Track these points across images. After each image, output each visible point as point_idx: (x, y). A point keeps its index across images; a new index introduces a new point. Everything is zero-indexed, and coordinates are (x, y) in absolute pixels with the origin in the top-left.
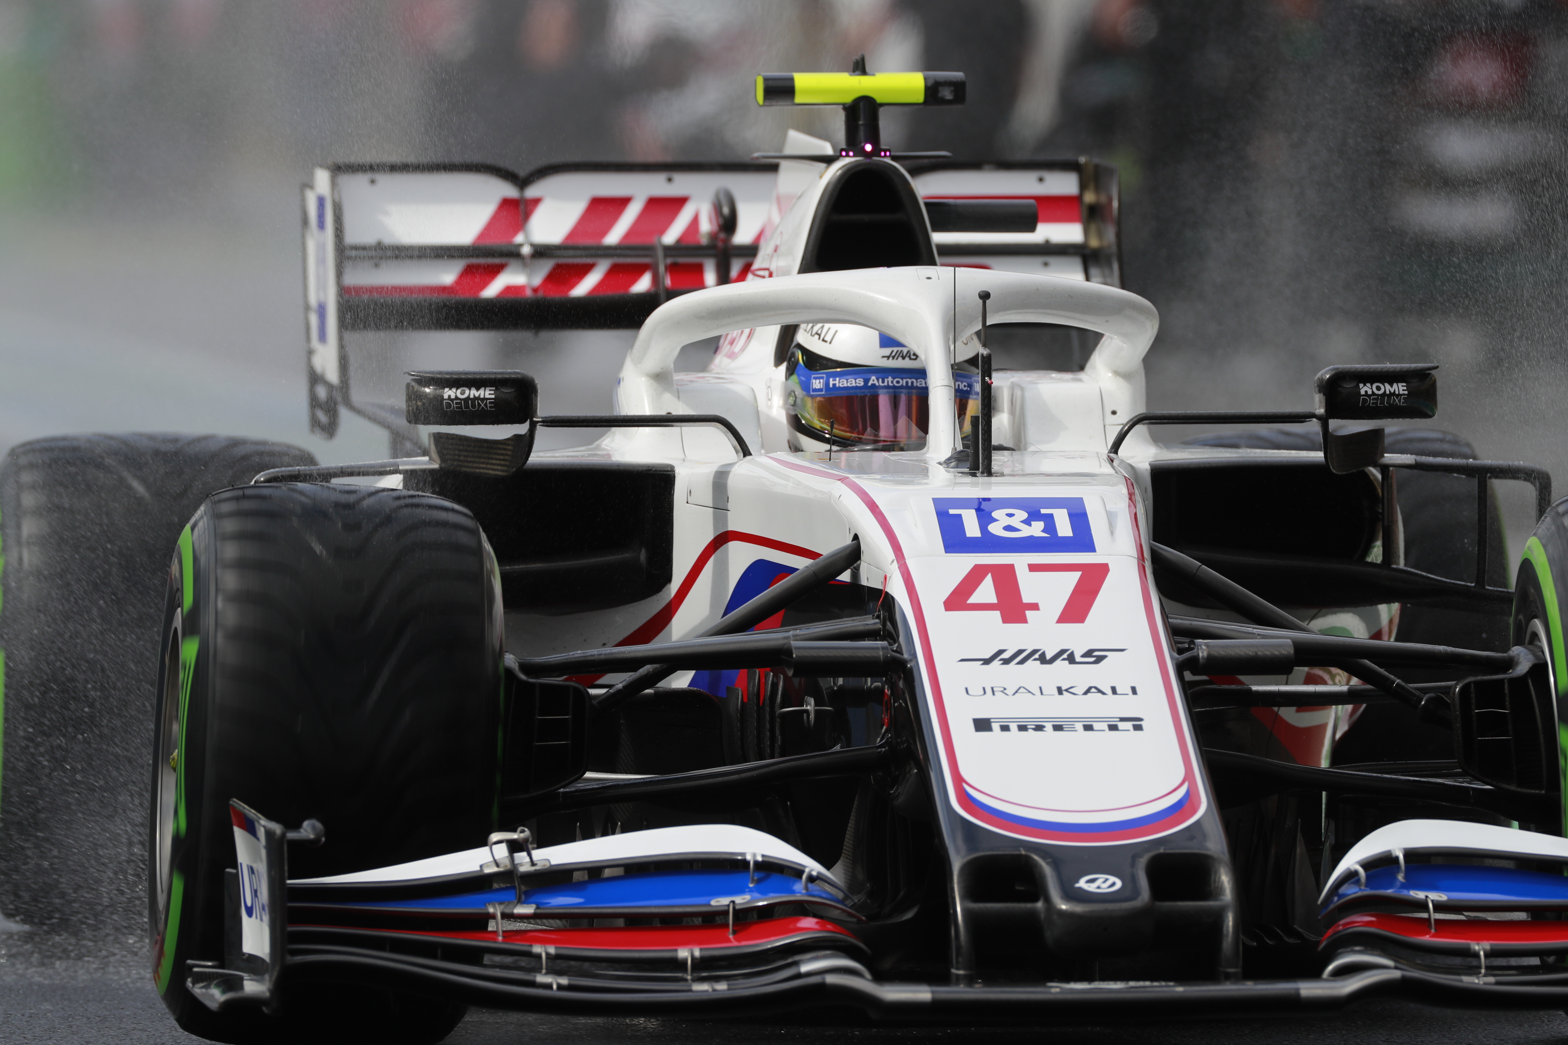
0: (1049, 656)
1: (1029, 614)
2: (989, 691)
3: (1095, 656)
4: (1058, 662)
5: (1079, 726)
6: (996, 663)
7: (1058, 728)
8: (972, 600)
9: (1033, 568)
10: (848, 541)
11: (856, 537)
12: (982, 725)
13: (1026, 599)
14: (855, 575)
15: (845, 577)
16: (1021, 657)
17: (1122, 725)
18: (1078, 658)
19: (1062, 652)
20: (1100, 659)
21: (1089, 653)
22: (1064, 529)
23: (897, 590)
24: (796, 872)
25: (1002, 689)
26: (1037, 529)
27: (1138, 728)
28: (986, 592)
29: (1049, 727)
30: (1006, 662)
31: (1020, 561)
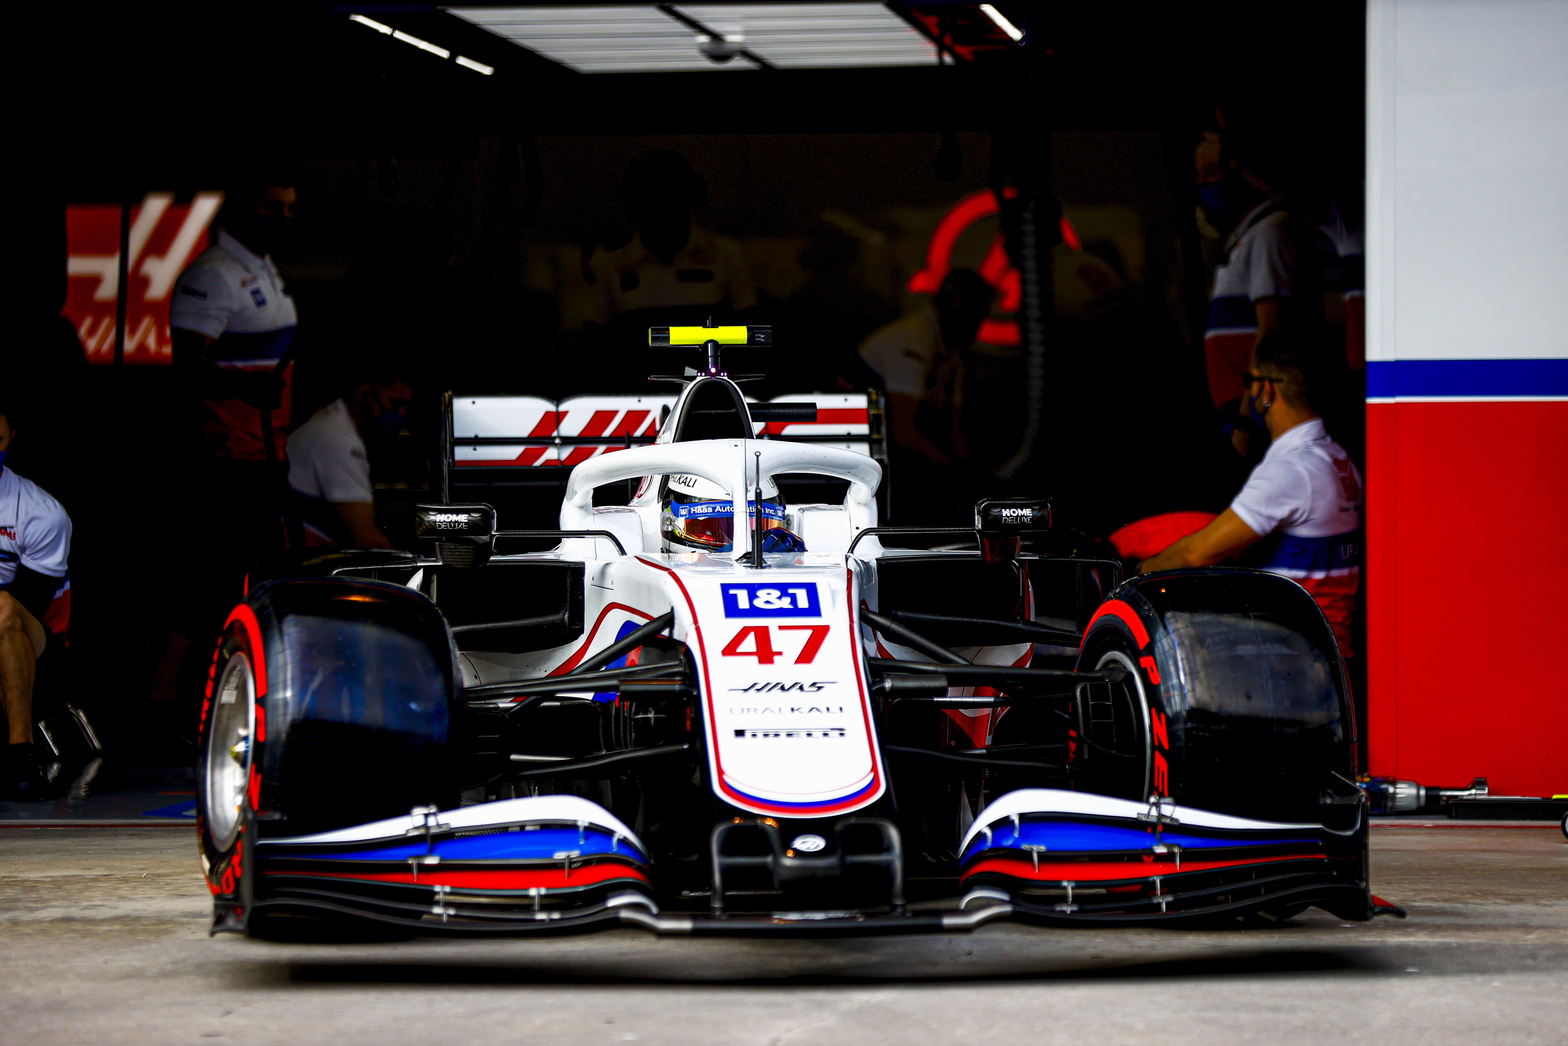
0: (786, 688)
1: (776, 658)
2: (746, 711)
3: (817, 686)
5: (804, 734)
6: (752, 691)
7: (789, 735)
8: (739, 650)
9: (781, 628)
10: (669, 610)
11: (672, 609)
12: (740, 733)
13: (774, 649)
14: (671, 633)
15: (666, 633)
17: (831, 733)
18: (806, 687)
19: (796, 684)
20: (820, 688)
21: (814, 684)
22: (803, 602)
23: (693, 644)
24: (608, 833)
25: (755, 710)
26: (786, 603)
27: (842, 734)
28: (749, 644)
29: (783, 735)
30: (758, 690)
31: (772, 623)
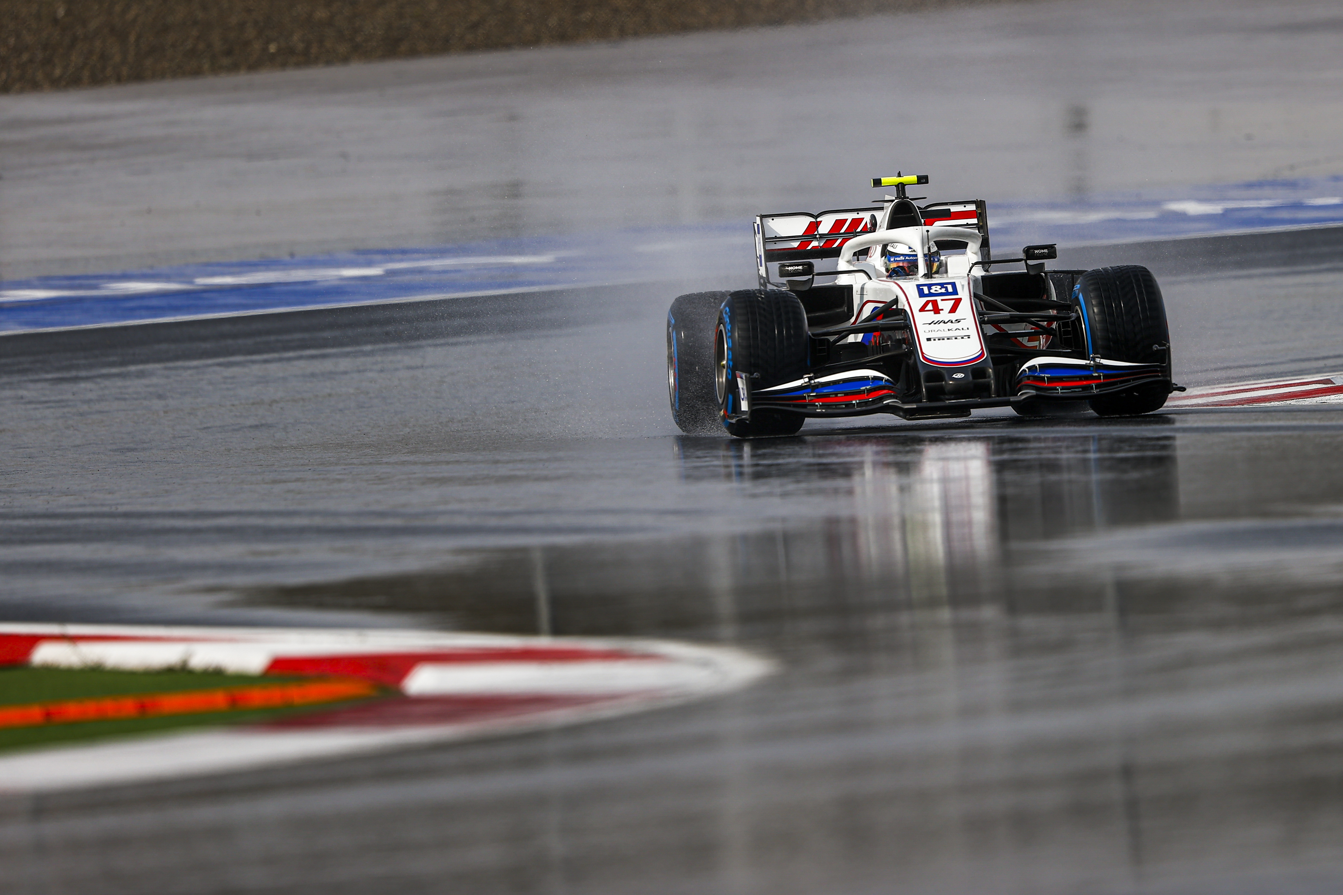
0: (946, 322)
1: (941, 312)
2: (930, 331)
3: (958, 321)
4: (948, 323)
5: (953, 338)
6: (932, 324)
7: (948, 339)
8: (926, 309)
9: (942, 300)
10: (895, 297)
11: (897, 296)
12: (929, 339)
13: (940, 308)
14: (897, 306)
15: (894, 307)
16: (939, 322)
17: (965, 337)
18: (953, 322)
19: (950, 320)
20: (959, 322)
21: (956, 320)
22: (950, 289)
23: (907, 309)
24: (882, 379)
25: (934, 330)
26: (943, 290)
27: (969, 338)
28: (930, 307)
29: (946, 339)
30: (935, 324)
31: (939, 299)
